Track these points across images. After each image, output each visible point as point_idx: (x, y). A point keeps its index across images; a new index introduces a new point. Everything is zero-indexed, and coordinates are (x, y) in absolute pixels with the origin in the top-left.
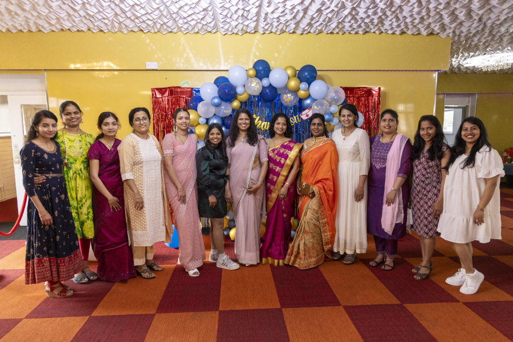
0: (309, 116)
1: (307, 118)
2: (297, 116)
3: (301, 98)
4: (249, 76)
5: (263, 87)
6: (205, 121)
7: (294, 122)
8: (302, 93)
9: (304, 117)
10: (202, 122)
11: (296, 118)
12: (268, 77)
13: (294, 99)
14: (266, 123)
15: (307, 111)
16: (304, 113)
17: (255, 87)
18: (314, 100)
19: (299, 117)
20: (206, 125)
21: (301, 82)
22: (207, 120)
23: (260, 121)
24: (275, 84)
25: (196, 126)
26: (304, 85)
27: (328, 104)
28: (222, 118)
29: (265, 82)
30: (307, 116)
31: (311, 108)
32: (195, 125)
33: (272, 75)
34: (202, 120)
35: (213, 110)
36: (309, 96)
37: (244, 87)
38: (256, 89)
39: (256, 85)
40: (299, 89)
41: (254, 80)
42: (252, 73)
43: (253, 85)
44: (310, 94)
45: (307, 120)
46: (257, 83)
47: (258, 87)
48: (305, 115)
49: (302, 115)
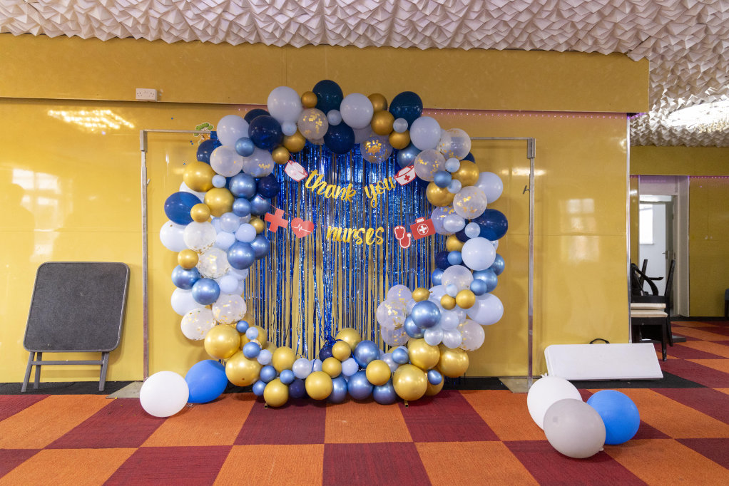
0: (411, 179)
1: (406, 182)
2: (389, 178)
3: (397, 147)
4: (305, 107)
5: (330, 126)
6: (223, 182)
7: (384, 189)
8: (397, 138)
10: (218, 182)
11: (389, 181)
12: (338, 109)
13: (383, 149)
14: (334, 187)
15: (407, 169)
16: (401, 173)
17: (316, 124)
18: (418, 151)
19: (394, 180)
20: (225, 190)
21: (396, 117)
22: (229, 180)
24: (350, 121)
25: (208, 191)
26: (400, 124)
27: (442, 156)
28: (255, 178)
29: (333, 117)
30: (407, 178)
31: (413, 164)
32: (205, 189)
34: (219, 181)
35: (239, 163)
36: (409, 145)
37: (297, 124)
38: (317, 127)
39: (317, 120)
40: (392, 132)
41: (313, 111)
42: (311, 99)
43: (311, 120)
44: (411, 142)
45: (406, 185)
46: (318, 117)
47: (320, 123)
48: (404, 177)
49: (398, 177)
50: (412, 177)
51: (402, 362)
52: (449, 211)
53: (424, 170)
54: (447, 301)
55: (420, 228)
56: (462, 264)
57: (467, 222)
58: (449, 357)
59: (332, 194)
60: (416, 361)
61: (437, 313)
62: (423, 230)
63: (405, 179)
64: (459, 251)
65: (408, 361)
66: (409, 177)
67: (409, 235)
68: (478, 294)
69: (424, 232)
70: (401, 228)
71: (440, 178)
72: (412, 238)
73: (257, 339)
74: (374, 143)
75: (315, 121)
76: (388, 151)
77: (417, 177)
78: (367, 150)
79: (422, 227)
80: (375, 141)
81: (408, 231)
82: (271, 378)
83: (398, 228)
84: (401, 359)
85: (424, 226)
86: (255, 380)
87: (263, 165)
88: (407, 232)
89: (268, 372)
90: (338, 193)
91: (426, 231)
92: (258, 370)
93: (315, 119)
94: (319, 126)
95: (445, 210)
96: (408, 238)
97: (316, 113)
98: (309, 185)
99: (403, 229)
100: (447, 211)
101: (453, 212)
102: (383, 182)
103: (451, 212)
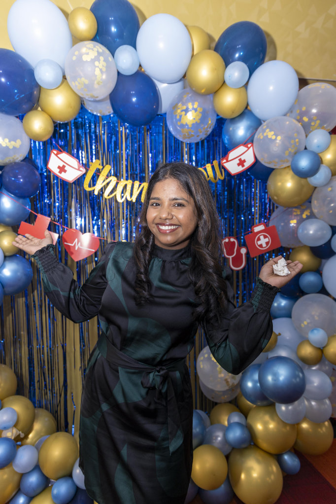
0: (247, 165)
1: (240, 169)
2: (215, 163)
3: (226, 113)
4: (76, 39)
5: (119, 74)
8: (228, 100)
9: (233, 168)
11: (213, 167)
12: (132, 42)
13: (204, 116)
14: (129, 183)
15: (242, 149)
16: (232, 155)
17: (96, 66)
19: (222, 168)
21: (227, 63)
23: (113, 179)
24: (151, 69)
26: (236, 72)
27: (299, 125)
29: (126, 59)
30: (242, 163)
31: (252, 142)
33: (144, 35)
36: (245, 112)
38: (97, 70)
39: (97, 59)
40: (222, 84)
41: (90, 44)
42: (85, 24)
43: (85, 58)
44: (248, 105)
45: (240, 175)
46: (99, 54)
47: (103, 66)
48: (237, 161)
49: (227, 161)
50: (249, 160)
51: (244, 446)
52: (302, 213)
54: (307, 351)
55: (259, 239)
56: (323, 291)
58: (305, 426)
59: (127, 194)
60: (264, 445)
61: (301, 375)
62: (263, 242)
63: (239, 165)
64: (318, 271)
65: (250, 442)
66: (244, 161)
67: (243, 251)
69: (264, 245)
70: (232, 240)
72: (248, 254)
73: (15, 426)
74: (190, 106)
75: (93, 61)
76: (211, 122)
77: (256, 161)
78: (180, 120)
79: (262, 237)
80: (193, 105)
81: (241, 245)
82: (39, 491)
83: (227, 240)
84: (242, 441)
85: (265, 237)
86: (14, 494)
87: (7, 140)
89: (33, 479)
90: (136, 193)
91: (267, 243)
92: (16, 478)
93: (93, 57)
94: (101, 70)
95: (296, 212)
96: (242, 254)
97: (94, 47)
98: (90, 186)
99: (234, 242)
100: (299, 213)
101: (309, 214)
102: (205, 170)
103: (307, 215)
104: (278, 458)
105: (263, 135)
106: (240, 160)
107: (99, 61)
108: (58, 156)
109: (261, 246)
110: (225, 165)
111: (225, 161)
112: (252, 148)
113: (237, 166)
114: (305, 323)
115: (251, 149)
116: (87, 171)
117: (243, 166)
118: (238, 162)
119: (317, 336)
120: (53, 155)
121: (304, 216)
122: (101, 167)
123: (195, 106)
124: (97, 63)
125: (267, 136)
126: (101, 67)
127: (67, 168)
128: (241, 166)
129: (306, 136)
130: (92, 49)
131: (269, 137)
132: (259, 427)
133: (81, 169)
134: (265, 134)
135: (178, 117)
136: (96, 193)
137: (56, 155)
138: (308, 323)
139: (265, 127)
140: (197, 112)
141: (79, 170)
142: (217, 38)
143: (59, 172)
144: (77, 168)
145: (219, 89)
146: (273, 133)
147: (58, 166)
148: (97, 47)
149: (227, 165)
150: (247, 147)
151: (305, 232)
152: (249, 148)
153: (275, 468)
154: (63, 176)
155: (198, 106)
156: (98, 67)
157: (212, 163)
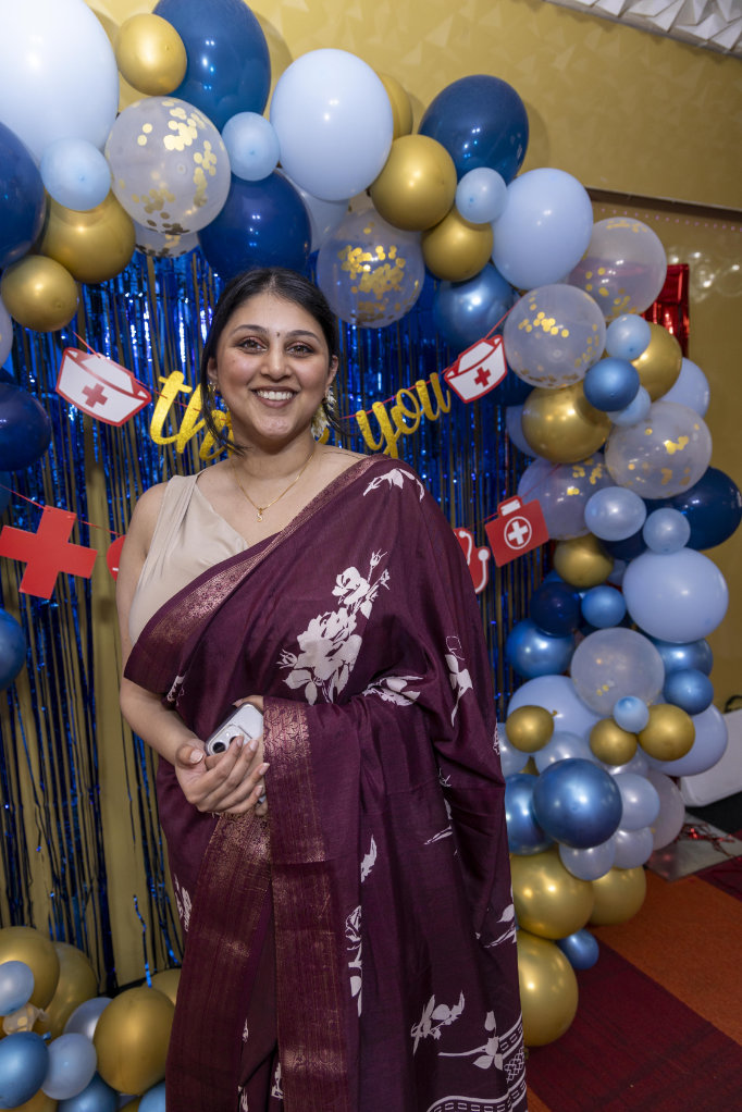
0: (492, 380)
1: (480, 389)
2: (434, 377)
3: (452, 272)
5: (234, 179)
7: (417, 416)
8: (455, 241)
9: (467, 387)
11: (429, 387)
13: (405, 276)
15: (483, 348)
16: (467, 360)
18: (511, 294)
19: (445, 385)
21: (461, 170)
27: (595, 303)
30: (483, 377)
31: (499, 332)
36: (485, 269)
37: (102, 150)
38: (198, 171)
39: (197, 146)
40: (449, 209)
41: (178, 109)
43: (171, 143)
44: (493, 255)
46: (201, 135)
47: (211, 164)
48: (474, 374)
49: (457, 374)
50: (497, 371)
52: (588, 472)
53: (556, 355)
55: (511, 529)
57: (652, 506)
62: (518, 534)
63: (477, 381)
66: (488, 373)
67: (484, 555)
68: (694, 710)
69: (520, 541)
70: (463, 534)
71: (611, 379)
72: (491, 562)
74: (381, 255)
75: (189, 151)
78: (357, 282)
79: (516, 525)
80: (386, 251)
81: (478, 542)
85: (522, 524)
88: (477, 546)
89: (86, 1107)
91: (525, 536)
93: (189, 143)
94: (206, 172)
95: (577, 472)
96: (481, 562)
97: (189, 117)
98: (165, 433)
99: (466, 538)
100: (582, 474)
101: (600, 476)
102: (415, 392)
103: (597, 478)
104: (560, 944)
105: (531, 323)
106: (480, 371)
107: (202, 151)
108: (83, 362)
109: (514, 542)
110: (453, 381)
111: (452, 374)
112: (500, 346)
113: (474, 382)
114: (605, 688)
115: (500, 348)
116: (154, 397)
117: (485, 383)
118: (477, 375)
119: (633, 711)
120: (68, 361)
121: (593, 481)
122: (187, 389)
123: (392, 255)
124: (197, 157)
125: (541, 326)
126: (206, 166)
127: (107, 392)
128: (481, 384)
129: (608, 325)
130: (185, 122)
131: (546, 329)
132: (528, 893)
133: (141, 394)
134: (536, 323)
135: (353, 277)
136: (180, 449)
137: (77, 361)
138: (610, 688)
139: (533, 307)
140: (395, 268)
141: (135, 395)
142: (427, 102)
143: (87, 403)
144: (131, 391)
145: (442, 221)
146: (552, 321)
147: (83, 388)
148: (192, 115)
149: (456, 383)
150: (492, 344)
151: (602, 514)
152: (496, 347)
153: (560, 962)
154: (99, 411)
155: (397, 255)
156: (200, 165)
157: (427, 379)
